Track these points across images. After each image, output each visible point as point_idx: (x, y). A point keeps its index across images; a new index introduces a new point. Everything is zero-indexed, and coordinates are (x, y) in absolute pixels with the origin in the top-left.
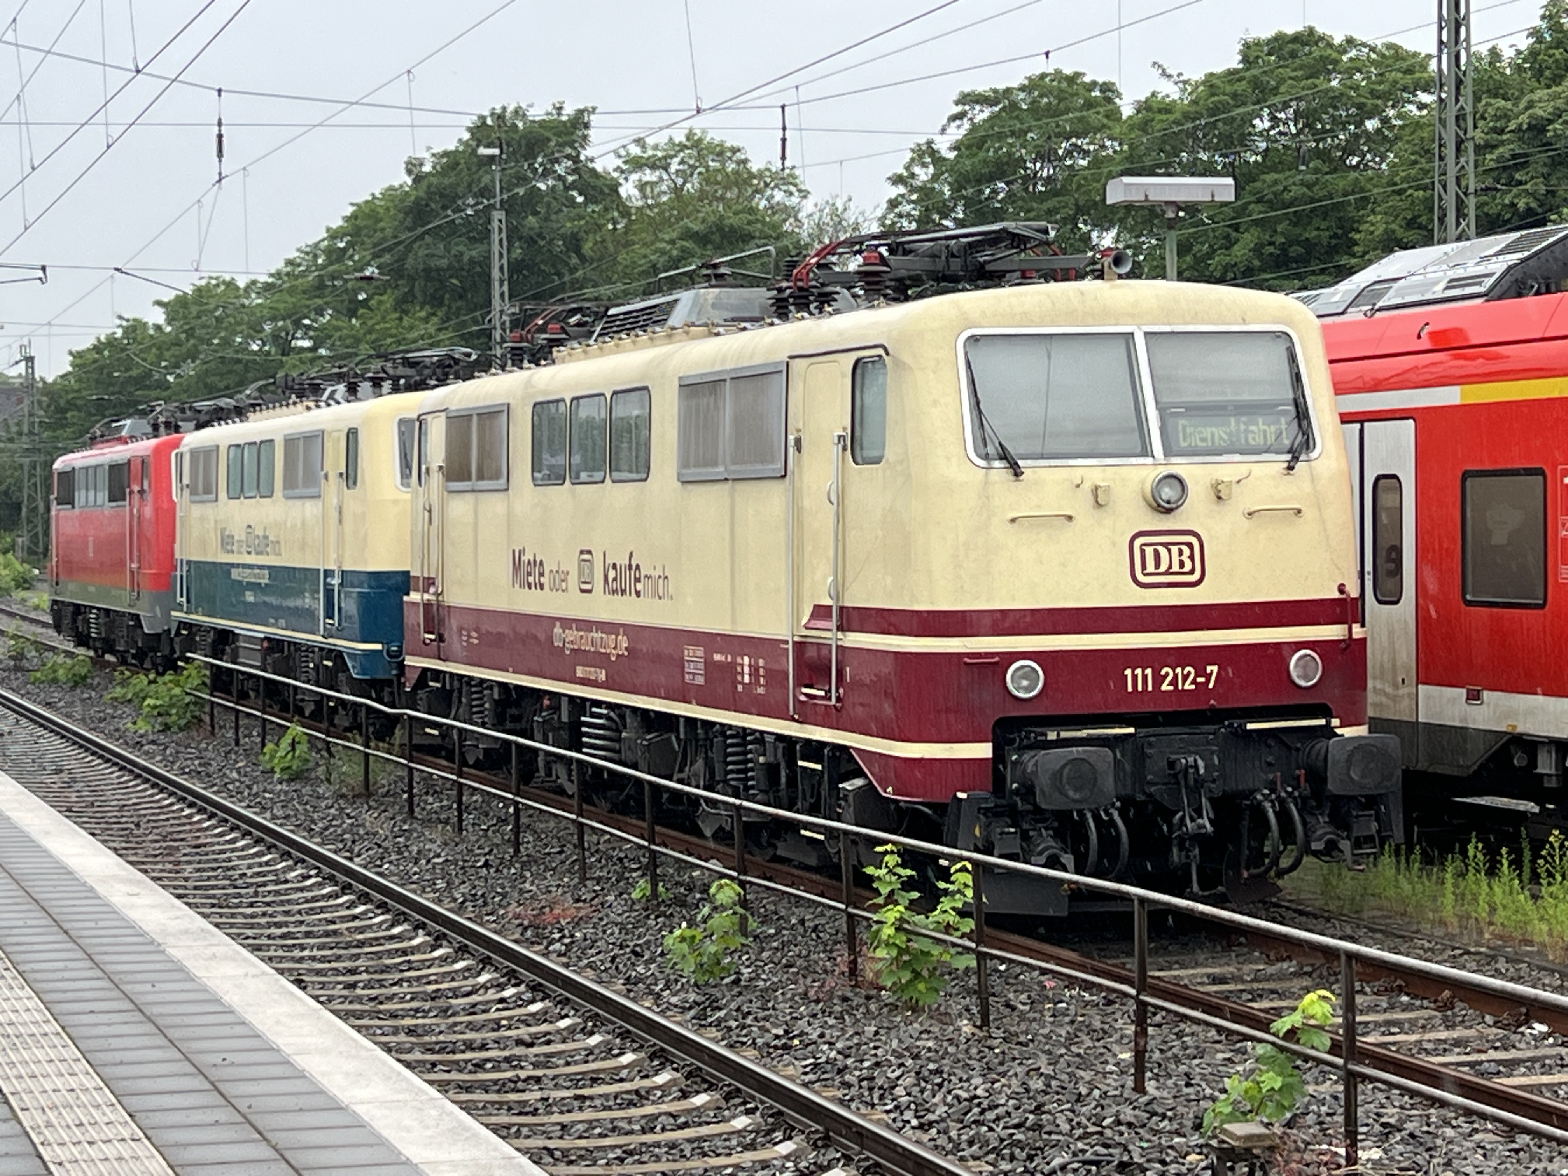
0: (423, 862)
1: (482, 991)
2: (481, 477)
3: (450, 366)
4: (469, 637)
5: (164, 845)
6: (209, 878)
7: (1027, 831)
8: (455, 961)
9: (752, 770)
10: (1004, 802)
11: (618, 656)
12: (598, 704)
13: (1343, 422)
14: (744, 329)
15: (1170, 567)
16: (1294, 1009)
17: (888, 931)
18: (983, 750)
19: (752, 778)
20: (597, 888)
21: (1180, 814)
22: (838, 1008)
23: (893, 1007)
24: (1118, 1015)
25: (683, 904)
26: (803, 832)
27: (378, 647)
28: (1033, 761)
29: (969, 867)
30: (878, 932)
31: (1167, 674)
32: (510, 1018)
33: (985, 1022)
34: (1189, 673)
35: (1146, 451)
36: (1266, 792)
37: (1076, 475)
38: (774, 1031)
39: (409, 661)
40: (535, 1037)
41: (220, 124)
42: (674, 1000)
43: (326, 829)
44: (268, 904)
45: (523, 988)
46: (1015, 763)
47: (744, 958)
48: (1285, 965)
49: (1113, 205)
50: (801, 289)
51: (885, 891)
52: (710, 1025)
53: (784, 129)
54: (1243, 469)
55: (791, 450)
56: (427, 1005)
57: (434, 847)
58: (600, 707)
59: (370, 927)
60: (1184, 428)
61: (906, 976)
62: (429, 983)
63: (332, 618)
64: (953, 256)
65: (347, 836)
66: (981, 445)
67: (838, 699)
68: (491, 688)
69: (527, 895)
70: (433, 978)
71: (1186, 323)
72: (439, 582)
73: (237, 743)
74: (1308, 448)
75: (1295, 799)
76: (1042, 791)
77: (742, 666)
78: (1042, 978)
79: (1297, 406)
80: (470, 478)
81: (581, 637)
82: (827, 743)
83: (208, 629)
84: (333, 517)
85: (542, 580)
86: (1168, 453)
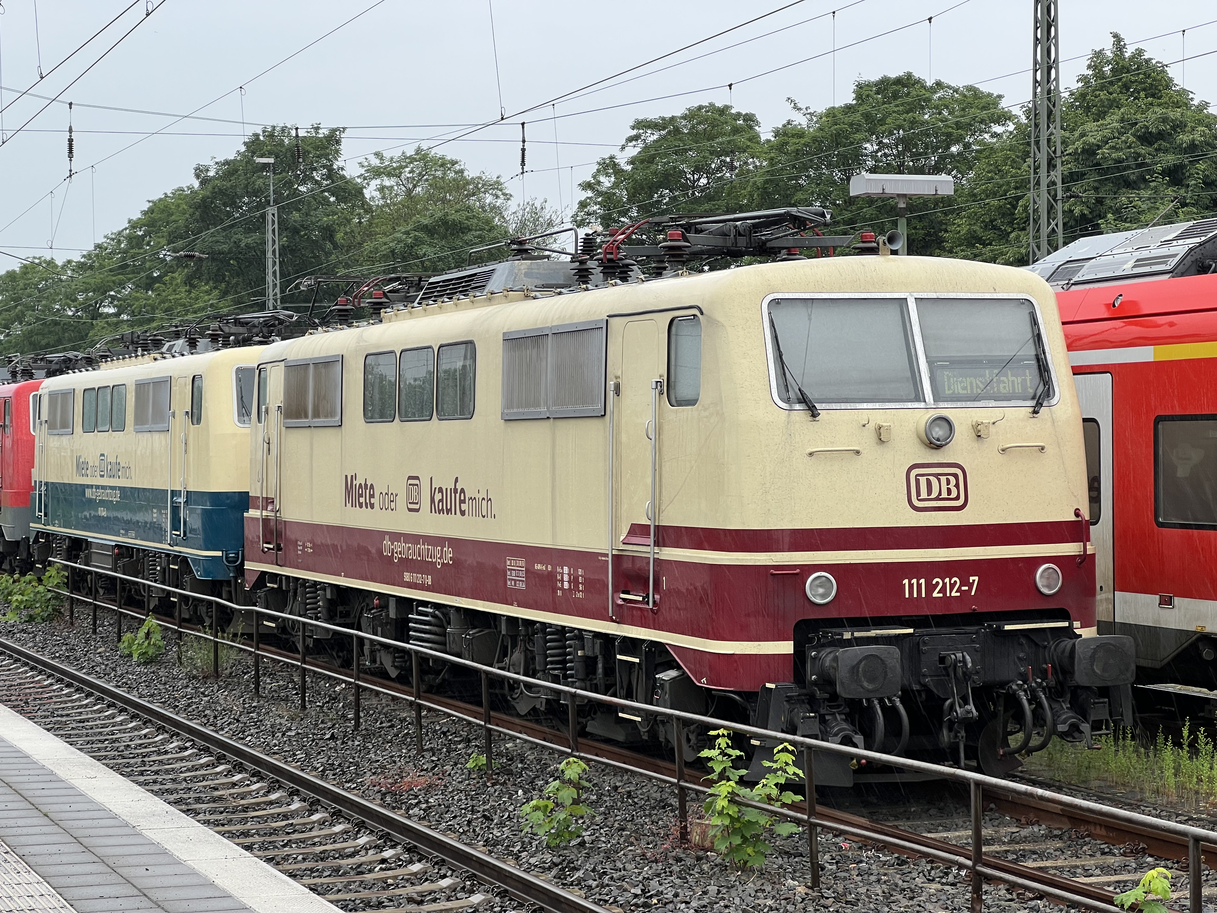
0: (280, 735)
1: (363, 853)
2: (316, 415)
3: (273, 325)
4: (304, 546)
5: (53, 719)
6: (99, 749)
7: (824, 715)
8: (332, 825)
9: (571, 661)
10: (804, 691)
11: (443, 564)
12: (425, 604)
13: (1074, 374)
14: (560, 293)
15: (940, 494)
16: (1136, 883)
17: (721, 803)
18: (786, 647)
19: (571, 669)
20: (434, 758)
21: (948, 702)
22: (676, 868)
23: (724, 868)
24: (915, 874)
25: (510, 773)
26: (620, 715)
27: (219, 554)
28: (831, 656)
29: (791, 748)
30: (711, 803)
31: (938, 583)
32: (395, 878)
33: (815, 883)
34: (955, 582)
35: (919, 397)
36: (1020, 682)
37: (863, 416)
38: (633, 891)
39: (248, 565)
40: (421, 894)
41: (70, 131)
42: (532, 861)
43: (189, 705)
44: (157, 773)
45: (399, 849)
46: (814, 659)
47: (580, 822)
48: (1036, 829)
49: (857, 197)
50: (610, 260)
51: (718, 769)
52: (572, 885)
53: (524, 141)
54: (997, 413)
55: (611, 394)
56: (320, 865)
57: (283, 721)
58: (427, 607)
59: (250, 793)
60: (949, 378)
61: (737, 840)
62: (314, 844)
63: (178, 529)
64: (740, 235)
65: (207, 712)
66: (784, 391)
67: (654, 602)
68: (324, 589)
69: (376, 765)
70: (316, 840)
71: (949, 292)
72: (277, 502)
73: (95, 632)
74: (1048, 396)
75: (1044, 689)
76: (842, 683)
77: (563, 574)
78: (837, 840)
79: (1038, 360)
80: (306, 417)
81: (409, 548)
82: (644, 641)
83: (63, 538)
84: (179, 447)
85: (372, 500)
86: (937, 399)
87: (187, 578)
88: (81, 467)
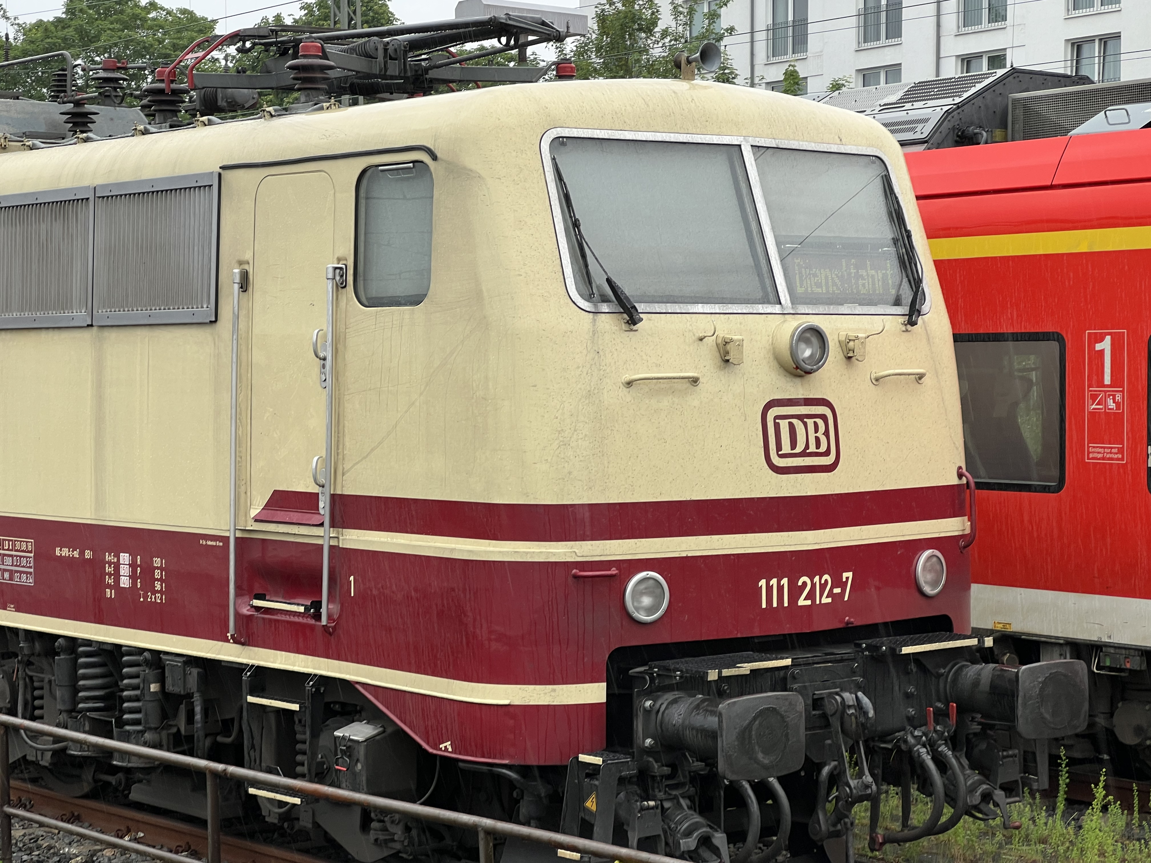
9: (134, 699)
19: (134, 711)
21: (827, 770)
26: (252, 792)
35: (772, 297)
36: (919, 733)
46: (649, 711)
55: (234, 288)
60: (801, 269)
66: (585, 282)
75: (946, 741)
76: (728, 757)
77: (118, 565)
79: (896, 246)
86: (795, 300)
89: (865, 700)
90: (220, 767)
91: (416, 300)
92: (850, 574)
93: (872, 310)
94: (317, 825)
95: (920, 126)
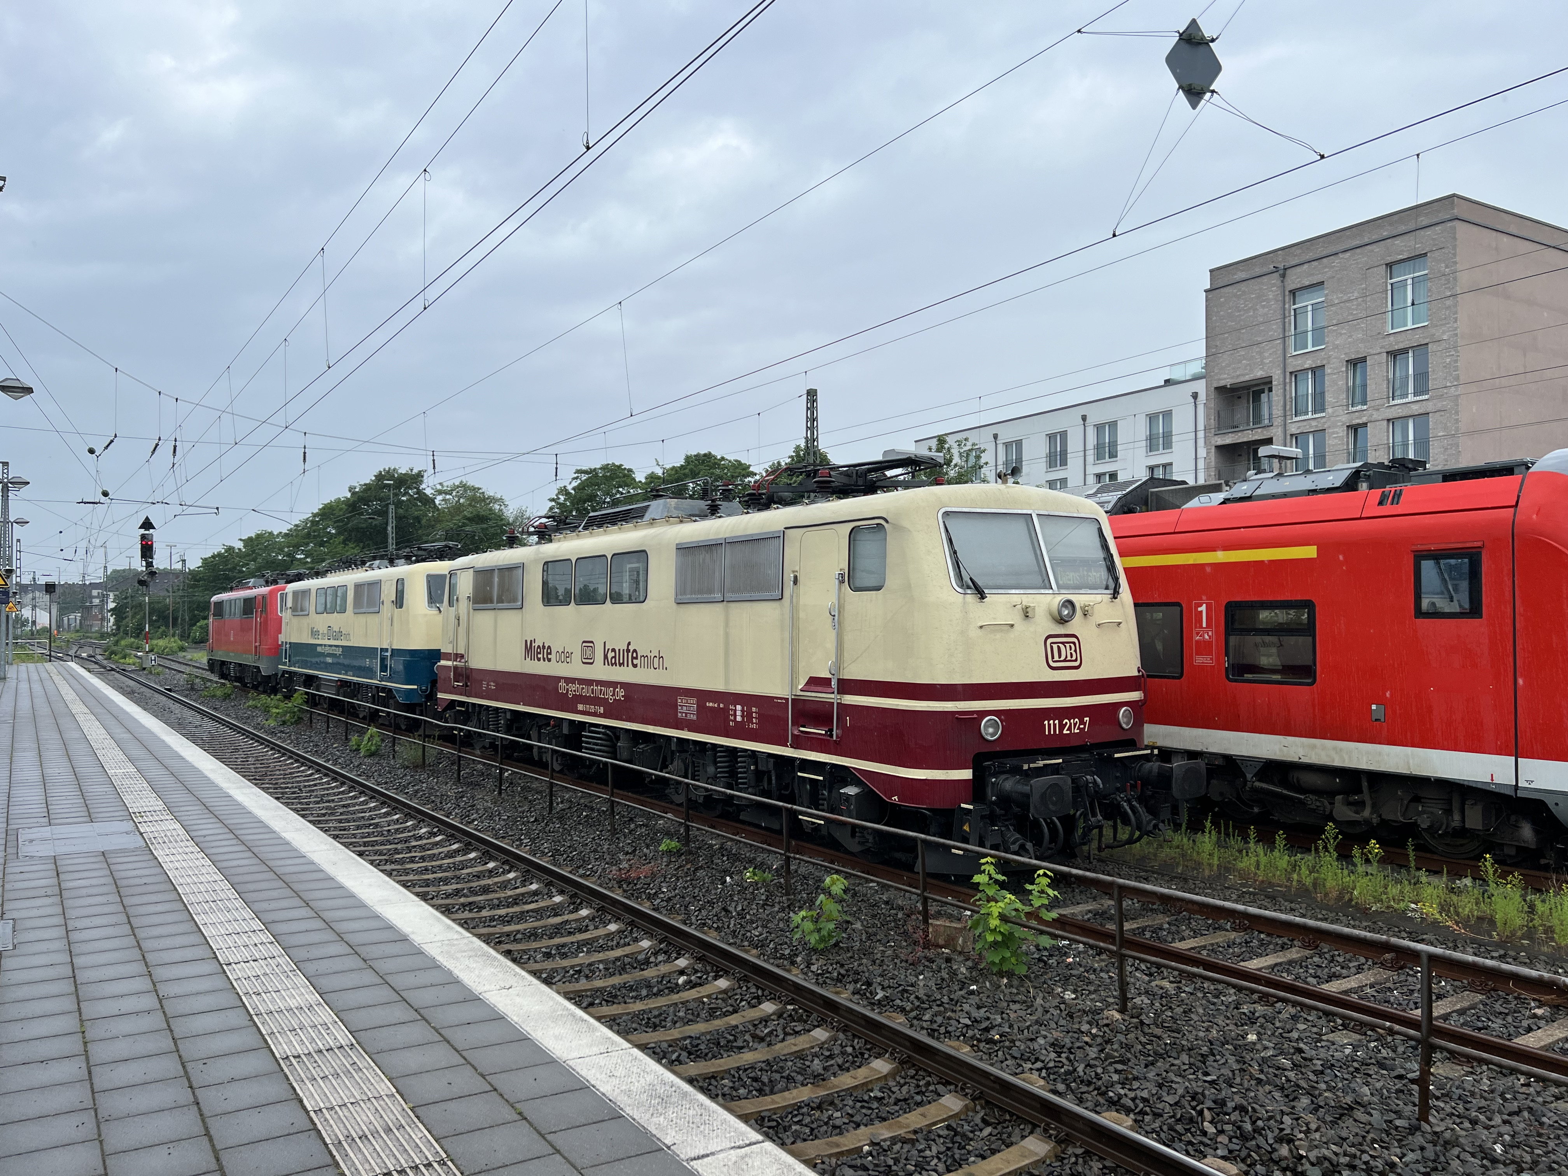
2: (500, 601)
8: (604, 923)
9: (743, 773)
11: (615, 700)
15: (1065, 657)
17: (994, 922)
18: (966, 774)
19: (742, 778)
21: (1081, 812)
26: (798, 816)
27: (416, 687)
29: (1049, 873)
31: (1066, 723)
34: (1076, 722)
35: (1048, 586)
36: (1124, 796)
37: (1016, 599)
39: (440, 695)
43: (415, 792)
45: (689, 957)
46: (995, 784)
55: (789, 583)
58: (597, 727)
59: (509, 883)
62: (603, 949)
63: (386, 671)
66: (959, 579)
67: (836, 736)
68: (504, 712)
70: (602, 942)
72: (466, 656)
73: (328, 732)
75: (1136, 799)
77: (735, 711)
80: (492, 602)
81: (583, 688)
82: (827, 763)
83: (301, 675)
84: (386, 623)
85: (549, 656)
86: (1059, 587)
87: (391, 701)
88: (314, 633)
89: (1098, 780)
90: (790, 806)
91: (878, 588)
92: (1088, 719)
93: (1096, 591)
94: (829, 834)
95: (1106, 505)
